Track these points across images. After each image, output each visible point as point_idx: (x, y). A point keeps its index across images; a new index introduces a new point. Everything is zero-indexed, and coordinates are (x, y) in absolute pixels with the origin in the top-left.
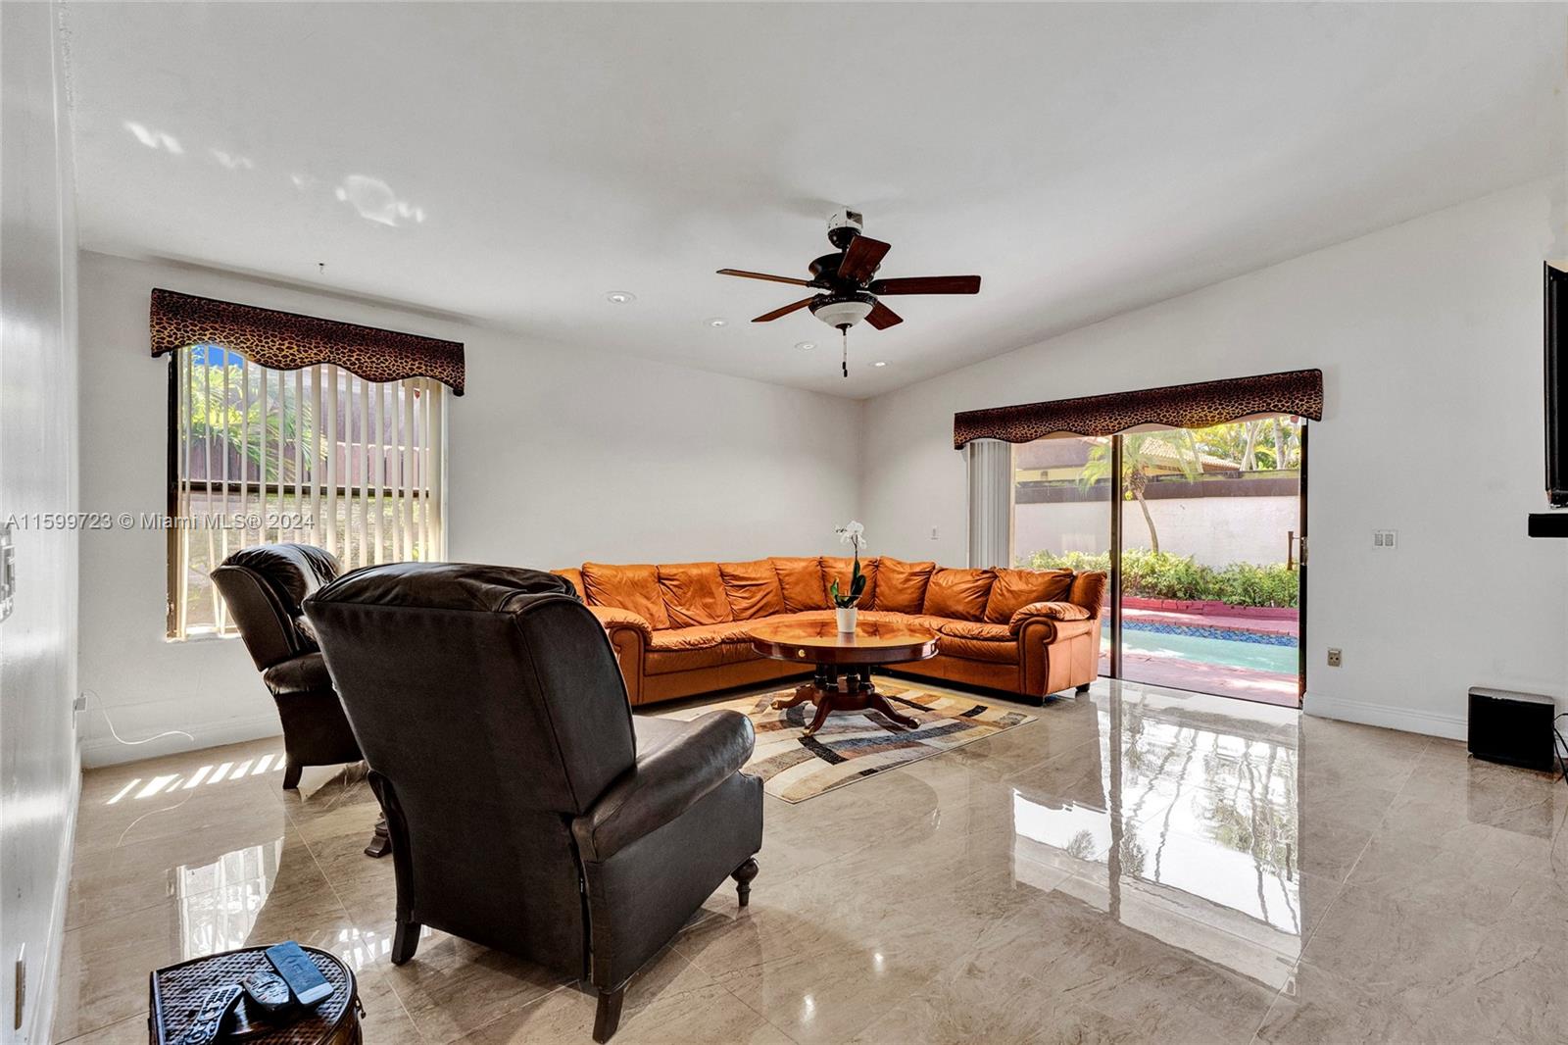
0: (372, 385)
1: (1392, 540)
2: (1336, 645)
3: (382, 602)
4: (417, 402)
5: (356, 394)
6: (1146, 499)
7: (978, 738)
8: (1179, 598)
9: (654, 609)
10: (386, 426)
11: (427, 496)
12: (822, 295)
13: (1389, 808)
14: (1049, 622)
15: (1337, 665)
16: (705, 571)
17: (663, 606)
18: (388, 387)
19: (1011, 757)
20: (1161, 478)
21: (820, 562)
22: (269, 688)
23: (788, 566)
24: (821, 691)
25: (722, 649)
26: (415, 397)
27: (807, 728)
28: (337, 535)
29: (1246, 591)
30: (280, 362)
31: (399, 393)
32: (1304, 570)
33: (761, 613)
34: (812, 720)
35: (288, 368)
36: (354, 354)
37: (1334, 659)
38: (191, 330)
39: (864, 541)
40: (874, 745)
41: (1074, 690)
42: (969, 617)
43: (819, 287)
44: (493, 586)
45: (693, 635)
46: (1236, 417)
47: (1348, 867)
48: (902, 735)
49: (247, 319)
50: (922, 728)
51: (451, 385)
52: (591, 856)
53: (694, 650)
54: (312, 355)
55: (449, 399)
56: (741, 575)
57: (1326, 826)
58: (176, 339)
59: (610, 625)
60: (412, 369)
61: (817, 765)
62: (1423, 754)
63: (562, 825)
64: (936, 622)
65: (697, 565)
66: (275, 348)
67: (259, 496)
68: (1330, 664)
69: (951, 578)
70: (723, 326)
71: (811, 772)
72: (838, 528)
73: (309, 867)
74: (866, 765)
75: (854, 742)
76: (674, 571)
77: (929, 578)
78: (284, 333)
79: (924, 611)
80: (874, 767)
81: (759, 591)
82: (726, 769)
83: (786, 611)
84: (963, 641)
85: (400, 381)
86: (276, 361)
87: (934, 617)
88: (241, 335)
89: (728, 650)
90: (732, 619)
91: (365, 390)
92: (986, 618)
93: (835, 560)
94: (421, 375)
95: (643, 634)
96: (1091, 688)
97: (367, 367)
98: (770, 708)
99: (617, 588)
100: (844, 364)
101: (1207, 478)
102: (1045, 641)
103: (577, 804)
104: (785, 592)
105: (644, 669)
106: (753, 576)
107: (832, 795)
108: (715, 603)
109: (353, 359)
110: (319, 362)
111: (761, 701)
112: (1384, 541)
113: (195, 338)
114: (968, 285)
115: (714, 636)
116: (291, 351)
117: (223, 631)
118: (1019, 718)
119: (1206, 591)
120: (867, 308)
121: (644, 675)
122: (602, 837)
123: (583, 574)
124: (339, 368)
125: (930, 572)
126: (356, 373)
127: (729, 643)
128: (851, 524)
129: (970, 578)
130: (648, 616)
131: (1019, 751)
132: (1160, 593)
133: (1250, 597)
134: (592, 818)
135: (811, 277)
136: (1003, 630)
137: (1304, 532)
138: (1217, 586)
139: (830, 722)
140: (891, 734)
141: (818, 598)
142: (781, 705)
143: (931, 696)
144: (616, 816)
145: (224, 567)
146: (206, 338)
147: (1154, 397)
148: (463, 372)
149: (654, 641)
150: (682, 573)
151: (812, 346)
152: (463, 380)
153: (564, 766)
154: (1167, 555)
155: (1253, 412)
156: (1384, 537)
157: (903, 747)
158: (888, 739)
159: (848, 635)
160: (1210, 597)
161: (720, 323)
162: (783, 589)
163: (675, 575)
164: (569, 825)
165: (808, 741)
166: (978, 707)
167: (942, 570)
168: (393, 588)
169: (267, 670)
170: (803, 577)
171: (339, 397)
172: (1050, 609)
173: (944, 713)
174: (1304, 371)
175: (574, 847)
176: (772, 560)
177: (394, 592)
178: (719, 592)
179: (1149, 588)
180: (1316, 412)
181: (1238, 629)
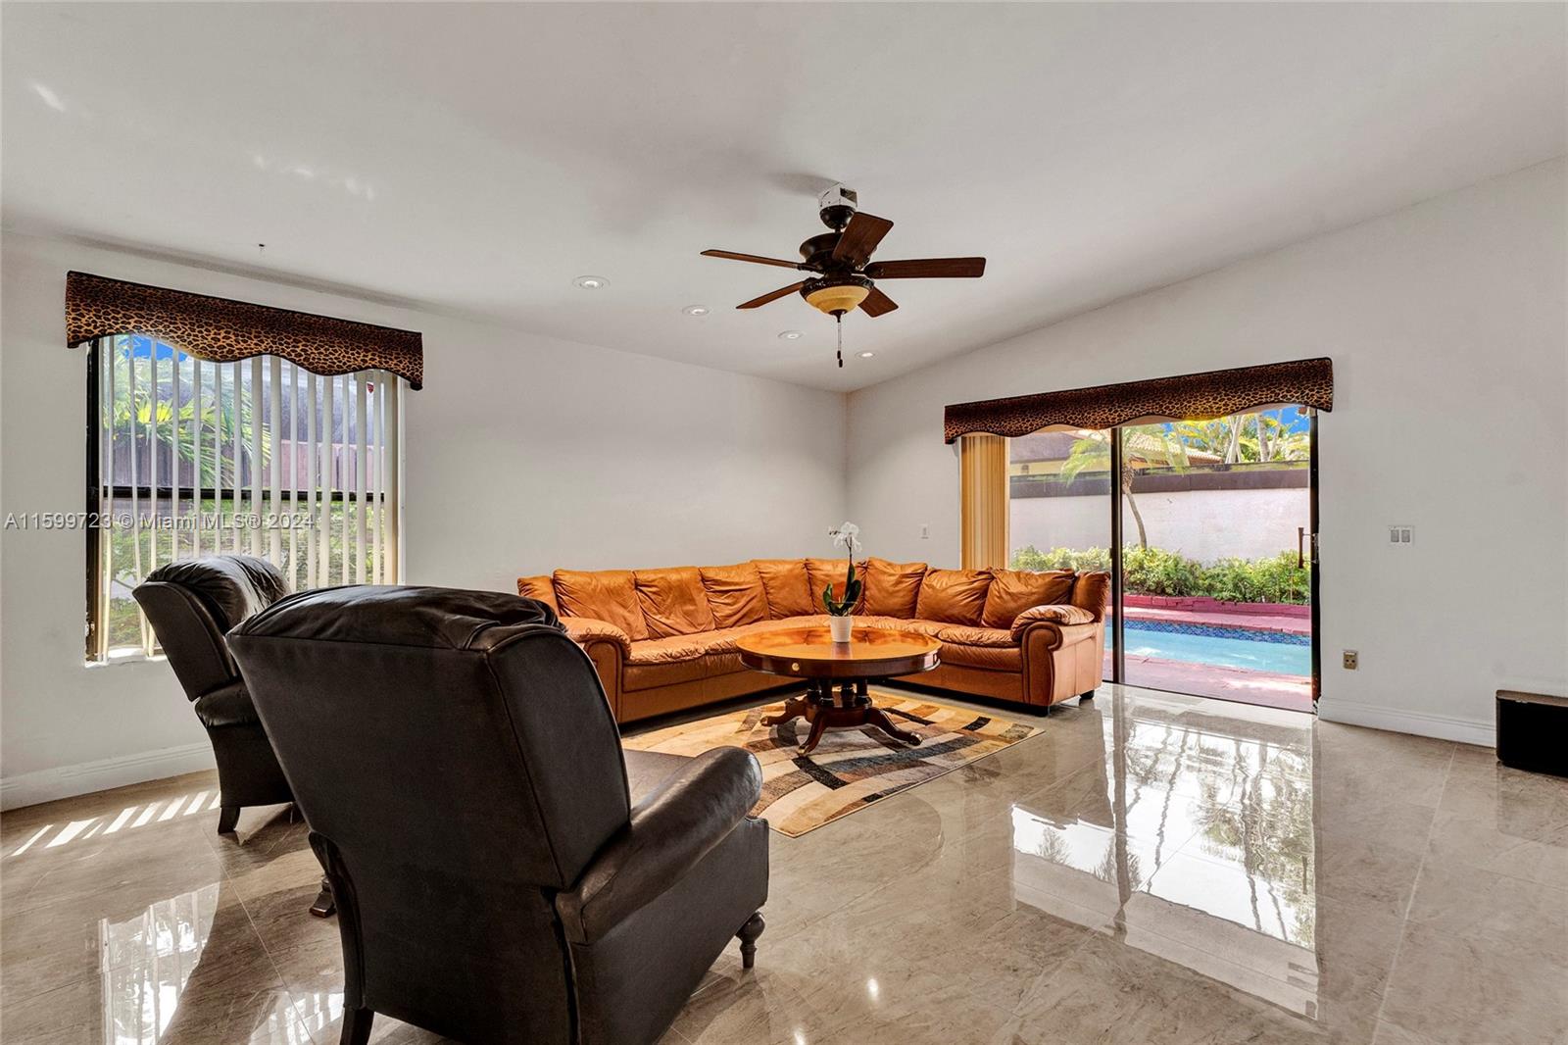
0: (320, 379)
1: (1409, 537)
2: (1352, 647)
3: (321, 636)
4: (370, 397)
5: (303, 389)
6: (1133, 493)
7: (985, 754)
8: (1170, 595)
9: (631, 618)
10: (335, 423)
11: (382, 499)
12: (814, 279)
13: (1432, 827)
14: (1054, 626)
15: (1354, 668)
16: (685, 576)
17: (641, 614)
18: (338, 381)
19: (1023, 775)
20: (1148, 471)
21: (806, 565)
22: (202, 719)
23: (773, 569)
24: (815, 706)
25: (706, 661)
26: (368, 392)
27: (801, 748)
28: (282, 543)
29: (1236, 587)
30: (216, 353)
31: (350, 387)
32: (1315, 568)
33: (746, 620)
34: (807, 737)
35: (225, 359)
36: (300, 345)
37: (1351, 661)
38: (113, 317)
39: (859, 544)
40: (877, 766)
41: (1079, 697)
42: (966, 622)
43: (811, 270)
44: (458, 617)
45: (674, 646)
46: (1243, 408)
47: (1405, 899)
48: (903, 753)
49: (178, 306)
50: (925, 744)
51: (408, 378)
52: (579, 938)
53: (676, 663)
54: (252, 346)
55: (406, 393)
56: (724, 580)
57: (1371, 850)
58: (95, 327)
59: (584, 639)
60: (364, 361)
61: (816, 790)
62: (1451, 763)
63: (543, 900)
64: (931, 628)
65: (677, 570)
66: (209, 338)
67: (193, 502)
68: (1346, 666)
69: (945, 580)
70: (703, 313)
71: (811, 799)
72: (830, 529)
73: (244, 932)
74: (869, 789)
75: (852, 763)
76: (652, 577)
77: (921, 580)
78: (220, 322)
79: (917, 615)
80: (877, 792)
81: (743, 596)
82: (733, 819)
83: (772, 617)
84: (962, 647)
85: (352, 374)
86: (211, 352)
87: (929, 622)
88: (171, 323)
89: (712, 663)
90: (714, 627)
91: (312, 384)
92: (983, 622)
93: (822, 561)
94: (374, 367)
95: (619, 646)
96: (1095, 693)
97: (314, 359)
98: (759, 724)
99: (591, 597)
100: (839, 353)
101: (1194, 471)
102: (1050, 647)
103: (562, 877)
104: (770, 597)
105: (623, 685)
106: (736, 580)
107: (836, 826)
108: (696, 610)
109: (298, 350)
110: (260, 353)
111: (748, 716)
112: (1401, 536)
113: (118, 326)
114: (972, 267)
115: (697, 647)
116: (228, 342)
117: (151, 652)
118: (1026, 730)
119: (1196, 587)
120: (862, 293)
121: (623, 692)
122: (592, 914)
123: (555, 582)
124: (283, 360)
125: (923, 574)
126: (302, 365)
127: (713, 654)
128: (845, 526)
129: (964, 579)
130: (625, 625)
131: (1030, 770)
132: (1148, 590)
133: (1241, 593)
134: (579, 894)
135: (803, 260)
136: (1004, 635)
137: (1315, 528)
138: (1207, 582)
139: (825, 739)
140: (893, 752)
141: (805, 602)
142: (771, 721)
143: (929, 707)
144: (608, 889)
145: (149, 583)
146: (130, 327)
147: (1155, 388)
148: (421, 364)
149: (632, 654)
150: (662, 578)
151: (797, 336)
152: (421, 373)
153: (547, 832)
154: (1155, 550)
155: (1260, 403)
156: (1400, 533)
157: (906, 767)
158: (889, 758)
159: (843, 646)
160: (1200, 593)
161: (700, 310)
162: (767, 593)
163: (654, 581)
164: (552, 901)
165: (803, 762)
166: (980, 719)
167: (935, 571)
168: (336, 620)
169: (199, 699)
170: (787, 581)
171: (283, 392)
172: (1055, 612)
173: (946, 727)
174: (1314, 360)
175: (558, 925)
176: (755, 563)
177: (337, 624)
178: (701, 598)
179: (1137, 584)
180: (1327, 402)
181: (1230, 626)
